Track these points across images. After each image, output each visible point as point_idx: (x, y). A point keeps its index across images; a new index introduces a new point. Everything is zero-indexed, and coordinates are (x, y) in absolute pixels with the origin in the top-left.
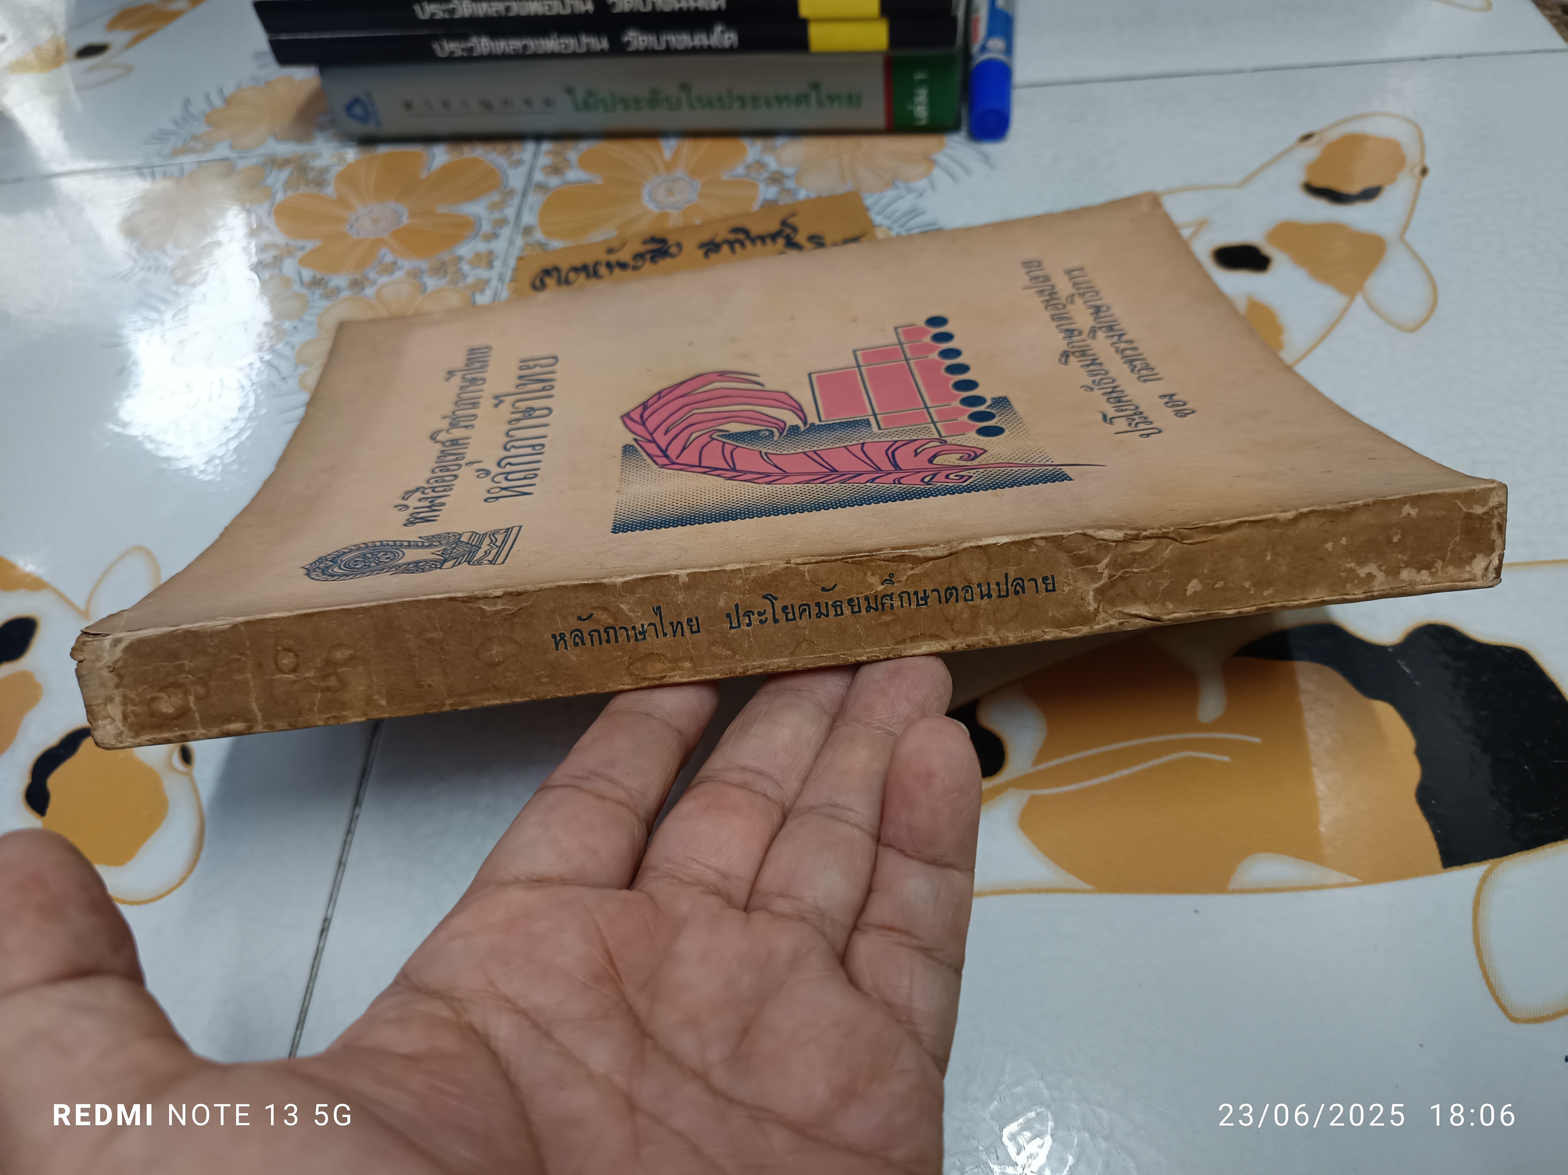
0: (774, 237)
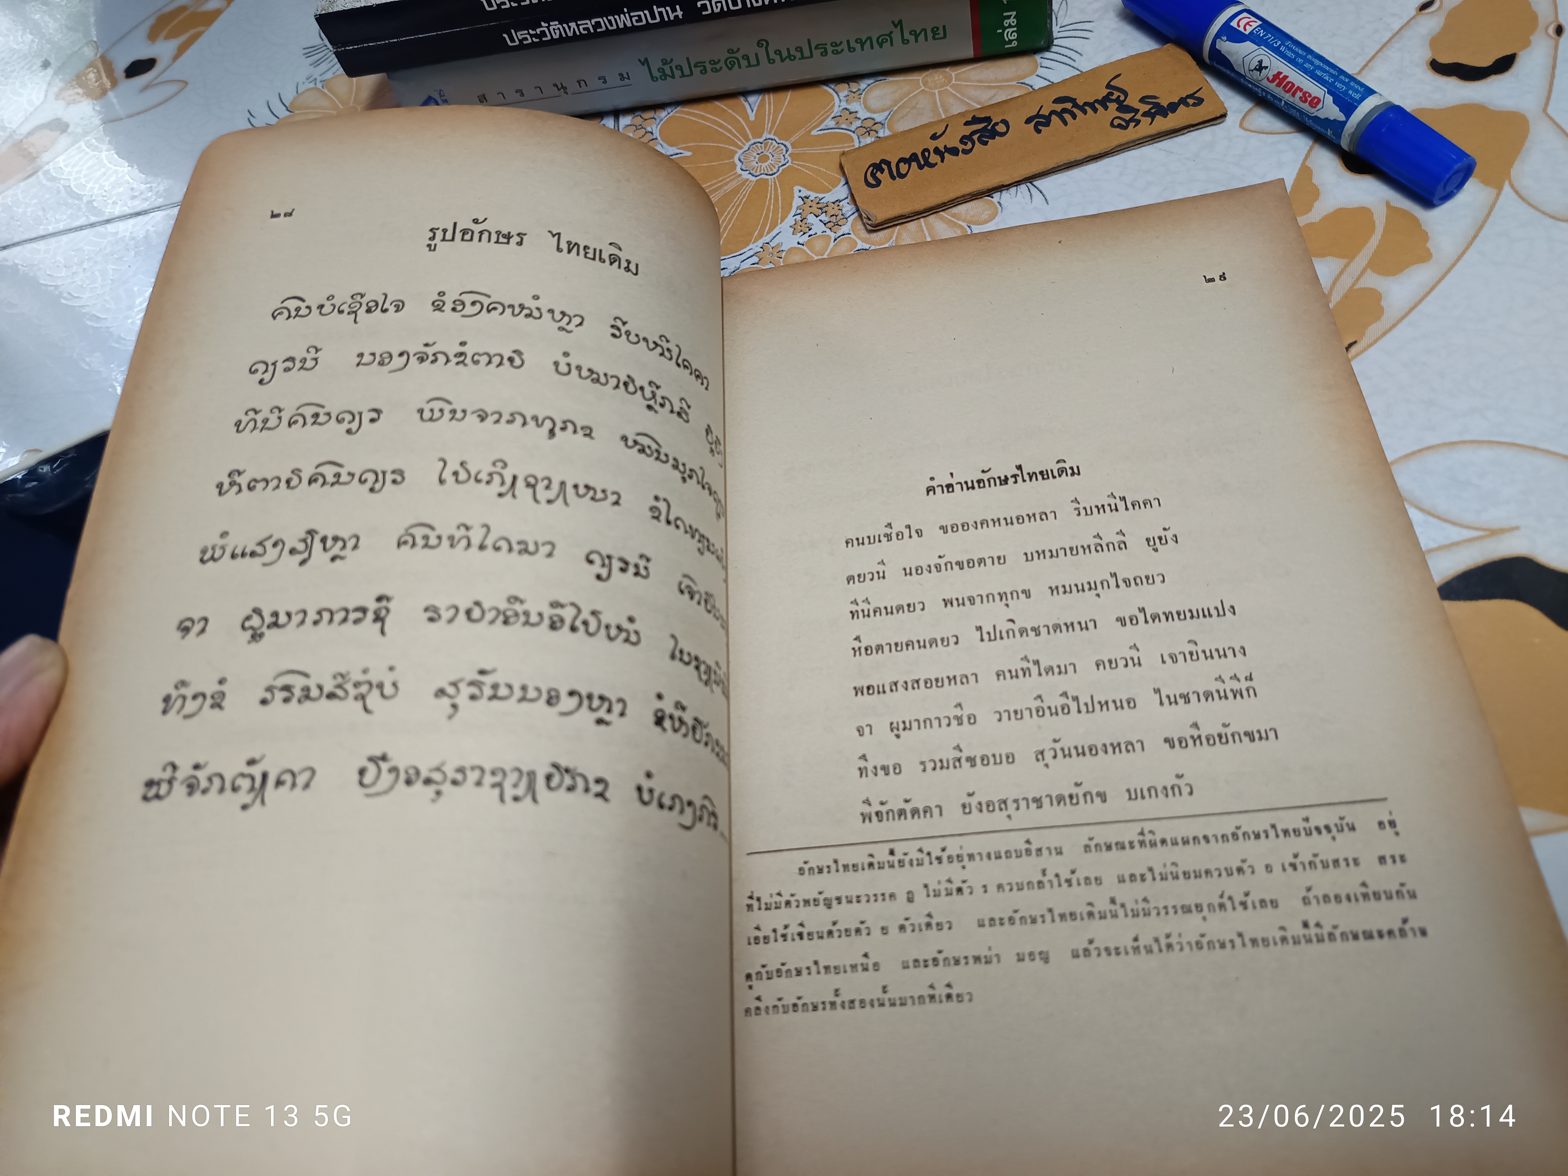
0: (1104, 102)
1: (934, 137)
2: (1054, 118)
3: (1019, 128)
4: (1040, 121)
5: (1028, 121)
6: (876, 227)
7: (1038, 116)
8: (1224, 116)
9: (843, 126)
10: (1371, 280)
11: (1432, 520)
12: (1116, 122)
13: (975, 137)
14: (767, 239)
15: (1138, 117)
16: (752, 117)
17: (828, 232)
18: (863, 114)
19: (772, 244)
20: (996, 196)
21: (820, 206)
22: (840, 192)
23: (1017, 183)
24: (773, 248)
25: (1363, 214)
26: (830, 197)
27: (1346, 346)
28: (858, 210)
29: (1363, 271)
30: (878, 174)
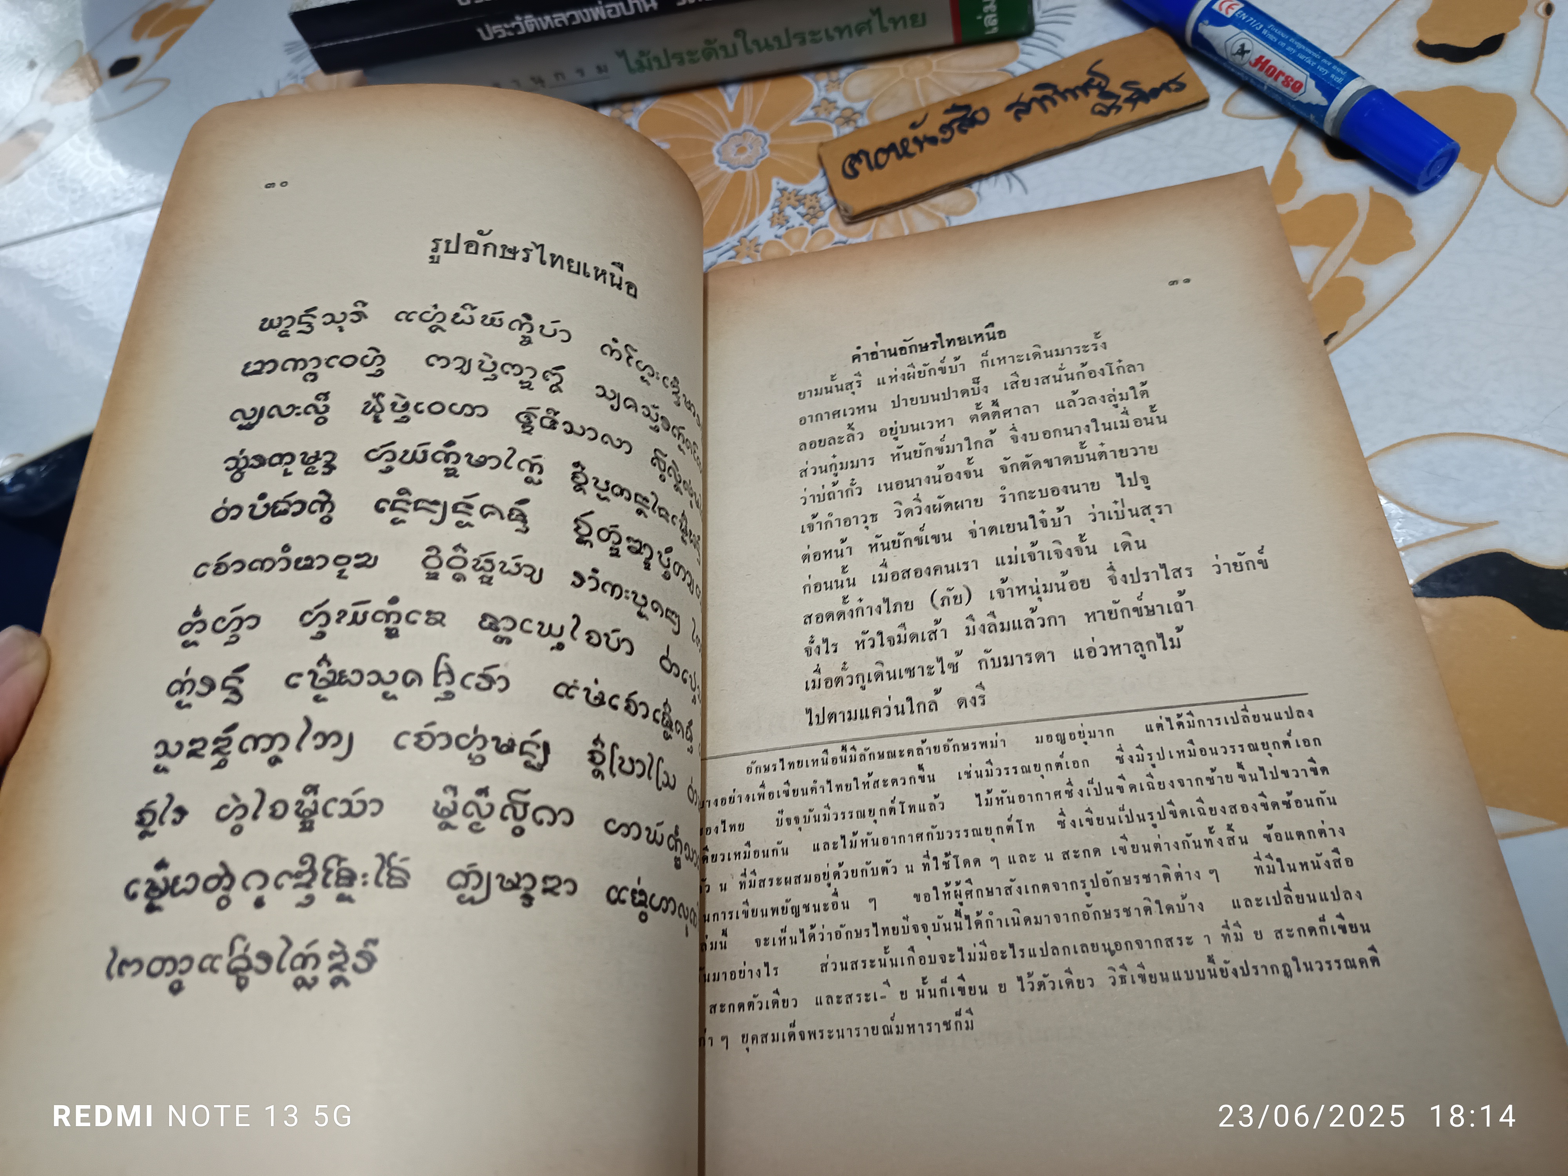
0: (1085, 88)
1: (914, 126)
2: (1035, 106)
3: (1000, 116)
4: (1020, 109)
5: (1009, 108)
6: (854, 219)
7: (1018, 103)
8: (1205, 101)
9: (823, 116)
10: (1354, 269)
11: (1411, 515)
12: (1098, 108)
13: (955, 126)
14: (744, 231)
15: (1120, 103)
16: (731, 107)
17: (806, 225)
18: (842, 103)
19: (750, 237)
20: (975, 186)
21: (798, 198)
22: (818, 183)
23: (997, 172)
24: (751, 241)
25: (1346, 201)
26: (807, 189)
27: (1326, 336)
28: (835, 201)
29: (1346, 260)
30: (857, 165)
